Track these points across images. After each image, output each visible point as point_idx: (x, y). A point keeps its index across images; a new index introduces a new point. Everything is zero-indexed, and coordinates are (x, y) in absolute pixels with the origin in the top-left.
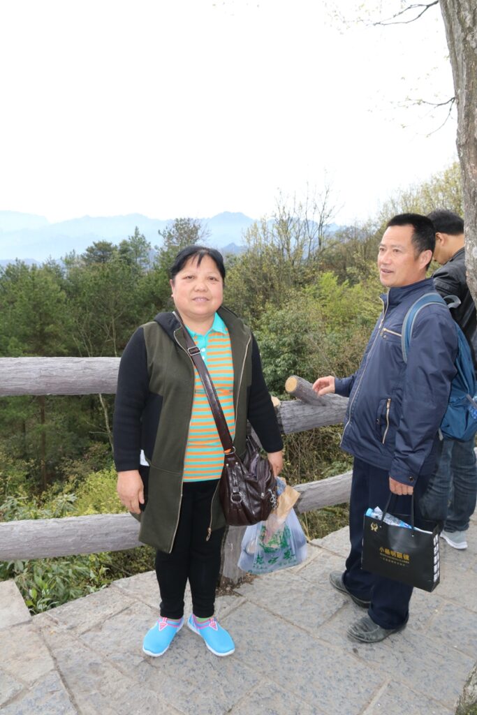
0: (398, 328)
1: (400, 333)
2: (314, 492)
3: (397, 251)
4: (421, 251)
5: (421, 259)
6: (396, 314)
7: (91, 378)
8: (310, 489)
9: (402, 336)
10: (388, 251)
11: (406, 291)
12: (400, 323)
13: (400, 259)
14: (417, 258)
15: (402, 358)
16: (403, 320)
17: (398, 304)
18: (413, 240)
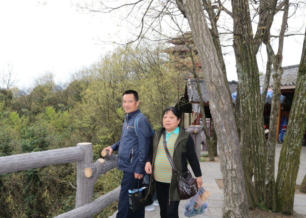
0: (133, 125)
1: (134, 127)
2: (113, 195)
3: (131, 102)
4: (136, 101)
5: (137, 104)
6: (131, 121)
7: (32, 162)
8: (112, 194)
9: (135, 127)
10: (127, 102)
11: (133, 114)
12: (133, 123)
13: (132, 104)
14: (136, 103)
15: (135, 134)
16: (134, 122)
17: (131, 118)
18: (135, 98)
